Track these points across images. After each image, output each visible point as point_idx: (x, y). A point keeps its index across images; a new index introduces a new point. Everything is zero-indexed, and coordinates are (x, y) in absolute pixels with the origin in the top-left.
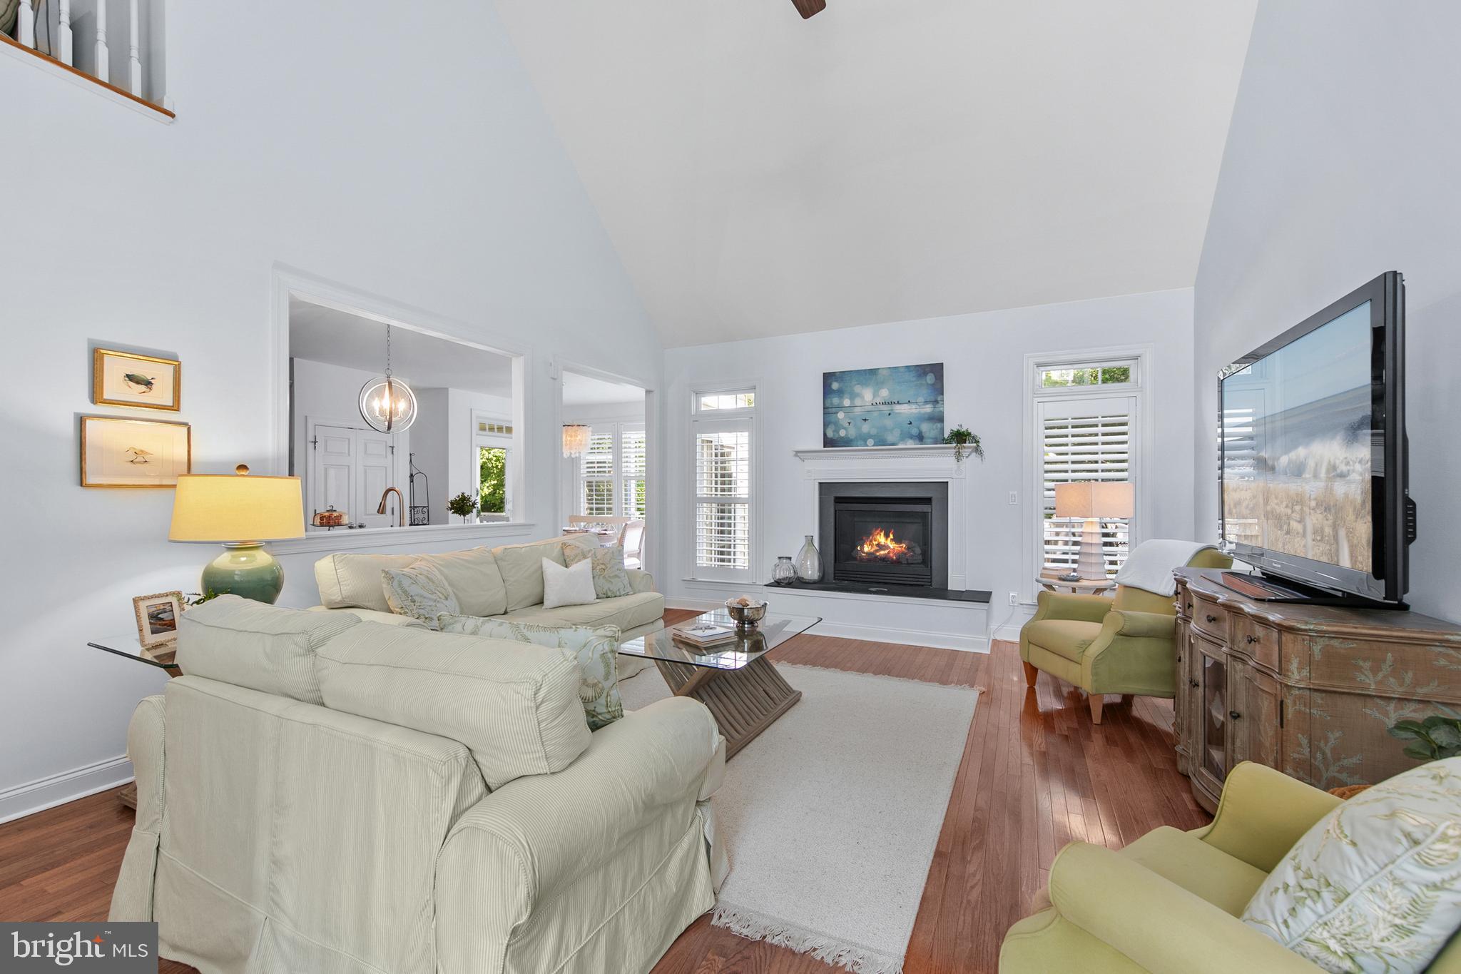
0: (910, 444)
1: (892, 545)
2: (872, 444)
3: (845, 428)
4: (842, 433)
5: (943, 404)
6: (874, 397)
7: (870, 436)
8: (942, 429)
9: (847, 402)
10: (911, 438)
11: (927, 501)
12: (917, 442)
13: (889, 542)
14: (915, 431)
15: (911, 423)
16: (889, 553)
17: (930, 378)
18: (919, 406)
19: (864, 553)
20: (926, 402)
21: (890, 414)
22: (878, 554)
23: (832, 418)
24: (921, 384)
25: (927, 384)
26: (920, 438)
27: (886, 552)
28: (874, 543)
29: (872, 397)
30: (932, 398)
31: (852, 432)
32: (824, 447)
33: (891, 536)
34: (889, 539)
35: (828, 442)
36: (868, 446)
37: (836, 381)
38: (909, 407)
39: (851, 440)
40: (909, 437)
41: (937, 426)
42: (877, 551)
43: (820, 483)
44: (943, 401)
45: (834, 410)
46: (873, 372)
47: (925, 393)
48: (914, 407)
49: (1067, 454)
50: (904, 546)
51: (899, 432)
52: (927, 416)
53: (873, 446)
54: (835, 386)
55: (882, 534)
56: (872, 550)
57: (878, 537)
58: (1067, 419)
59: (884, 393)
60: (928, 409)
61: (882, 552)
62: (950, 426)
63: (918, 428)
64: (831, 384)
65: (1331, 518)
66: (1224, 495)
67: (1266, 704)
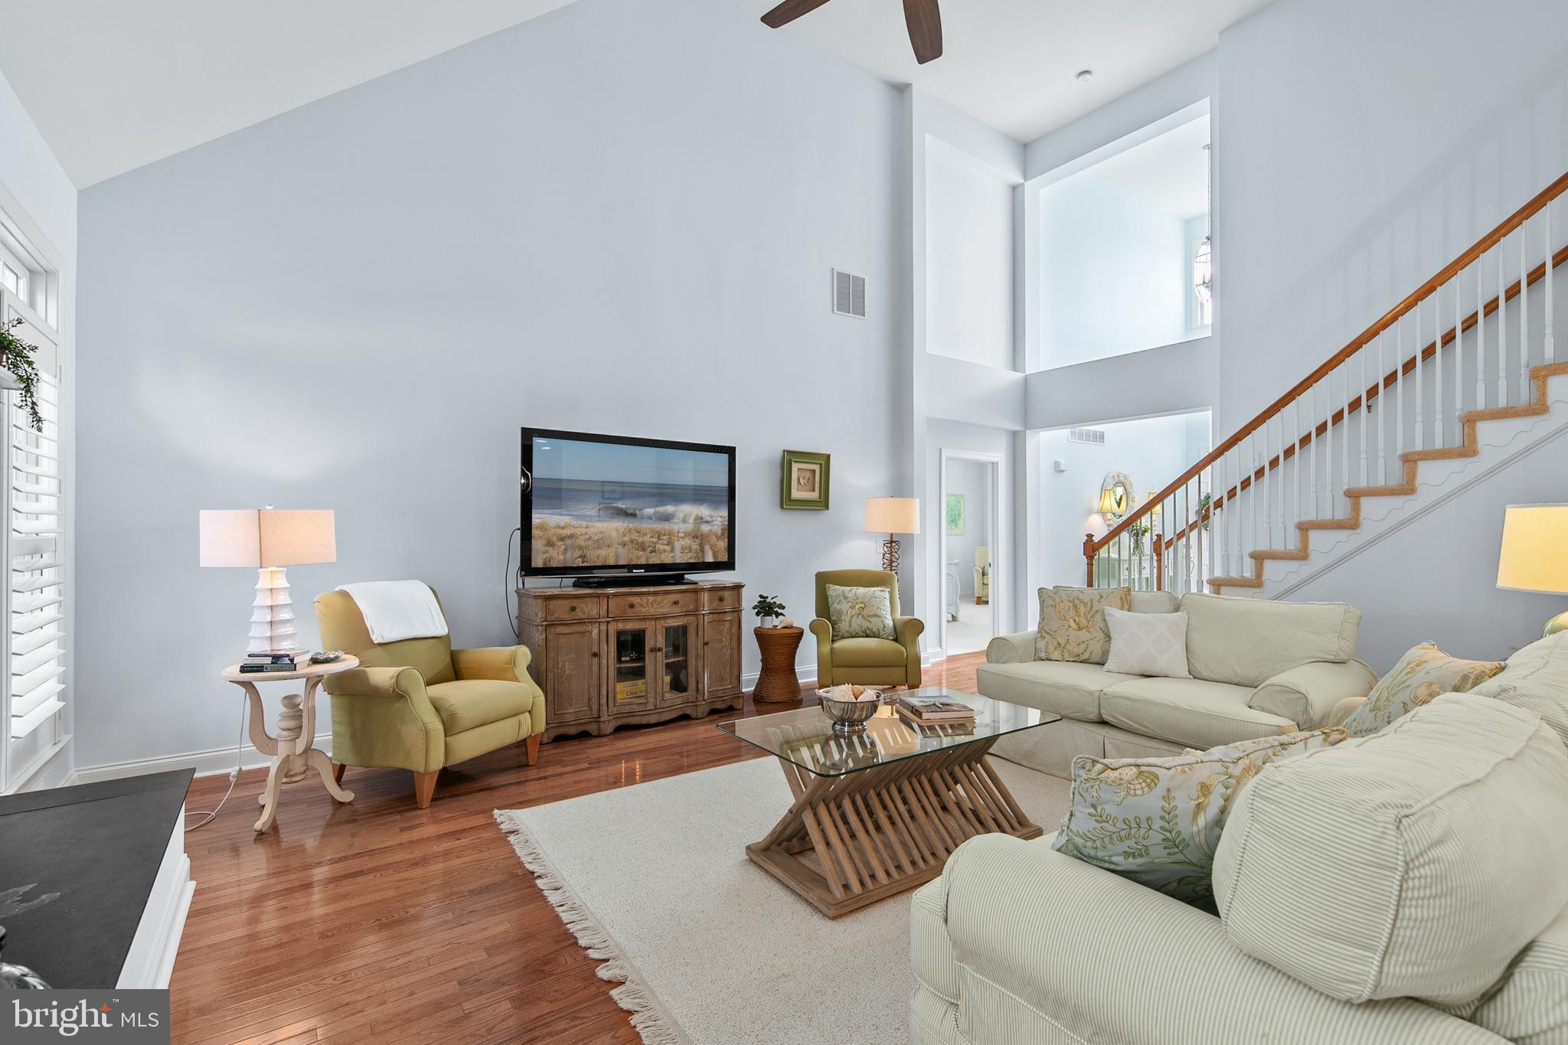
65: (698, 542)
66: (533, 531)
67: (726, 626)
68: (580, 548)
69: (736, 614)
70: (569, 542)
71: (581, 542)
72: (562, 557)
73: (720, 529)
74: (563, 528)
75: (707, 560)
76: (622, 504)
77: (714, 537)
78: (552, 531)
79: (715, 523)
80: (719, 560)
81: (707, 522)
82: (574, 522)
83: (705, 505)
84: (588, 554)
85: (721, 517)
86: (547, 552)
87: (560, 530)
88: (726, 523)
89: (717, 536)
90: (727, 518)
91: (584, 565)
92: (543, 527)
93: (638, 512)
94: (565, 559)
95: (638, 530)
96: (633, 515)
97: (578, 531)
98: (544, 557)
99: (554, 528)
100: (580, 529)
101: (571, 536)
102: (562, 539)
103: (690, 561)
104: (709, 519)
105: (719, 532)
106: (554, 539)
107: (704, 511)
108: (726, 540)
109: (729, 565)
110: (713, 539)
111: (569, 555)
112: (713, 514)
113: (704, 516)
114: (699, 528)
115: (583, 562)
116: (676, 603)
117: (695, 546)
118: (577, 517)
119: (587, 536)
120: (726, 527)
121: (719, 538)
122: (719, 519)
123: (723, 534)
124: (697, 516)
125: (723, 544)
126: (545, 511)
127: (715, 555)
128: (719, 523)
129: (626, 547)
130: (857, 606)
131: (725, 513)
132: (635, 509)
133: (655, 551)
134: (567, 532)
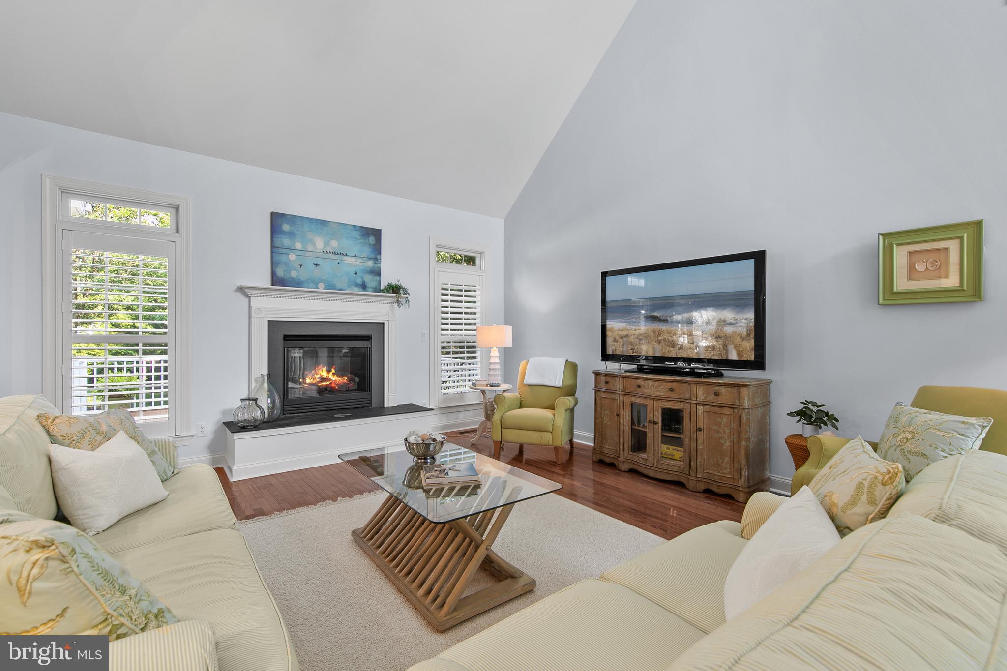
0: (356, 291)
1: (334, 378)
2: (323, 287)
3: (295, 270)
4: (294, 274)
5: (381, 262)
6: (325, 246)
7: (321, 281)
8: (380, 282)
9: (298, 246)
10: (357, 286)
11: (368, 338)
12: (361, 289)
13: (330, 375)
14: (359, 281)
15: (356, 274)
16: (331, 383)
17: (372, 240)
18: (364, 260)
19: (306, 384)
20: (369, 258)
21: (339, 263)
22: (320, 385)
23: (283, 258)
24: (365, 243)
25: (370, 244)
26: (364, 287)
27: (328, 383)
28: (316, 376)
29: (323, 246)
30: (372, 255)
31: (303, 275)
32: (272, 285)
33: (333, 371)
34: (331, 373)
35: (276, 281)
36: (319, 289)
37: (288, 223)
38: (355, 260)
39: (303, 282)
40: (354, 285)
41: (376, 279)
42: (320, 382)
43: (269, 321)
44: (381, 259)
45: (285, 251)
46: (323, 223)
47: (367, 251)
48: (359, 260)
49: (448, 307)
50: (346, 378)
51: (347, 280)
52: (369, 269)
53: (324, 289)
54: (286, 227)
55: (324, 369)
56: (314, 382)
57: (320, 372)
58: (448, 284)
59: (334, 244)
60: (370, 264)
61: (324, 384)
62: (386, 279)
63: (362, 278)
64: (280, 226)
65: (721, 341)
66: (607, 333)
67: (725, 420)
68: (632, 343)
69: (736, 411)
70: (625, 339)
71: (632, 339)
72: (621, 349)
73: (745, 330)
74: (622, 331)
75: (730, 358)
76: (658, 313)
77: (738, 338)
78: (616, 333)
79: (739, 325)
80: (745, 359)
81: (730, 324)
82: (628, 327)
83: (728, 309)
84: (636, 348)
85: (746, 319)
86: (614, 345)
87: (621, 332)
88: (752, 324)
89: (741, 337)
90: (753, 320)
91: (634, 354)
92: (611, 330)
93: (668, 318)
94: (623, 350)
95: (669, 332)
96: (665, 321)
97: (630, 333)
98: (613, 348)
99: (617, 330)
100: (632, 331)
101: (627, 336)
102: (622, 337)
103: (713, 358)
104: (733, 321)
105: (745, 333)
106: (617, 337)
107: (728, 314)
108: (753, 340)
109: (759, 363)
110: (738, 340)
111: (625, 347)
112: (737, 317)
113: (727, 319)
114: (722, 330)
115: (633, 353)
116: (671, 390)
117: (719, 345)
118: (629, 323)
119: (635, 336)
120: (753, 328)
121: (743, 339)
122: (744, 321)
123: (748, 335)
124: (720, 319)
125: (750, 344)
126: (613, 320)
127: (739, 354)
128: (744, 325)
129: (661, 344)
130: (903, 435)
131: (751, 315)
132: (667, 316)
133: (682, 348)
134: (624, 333)
